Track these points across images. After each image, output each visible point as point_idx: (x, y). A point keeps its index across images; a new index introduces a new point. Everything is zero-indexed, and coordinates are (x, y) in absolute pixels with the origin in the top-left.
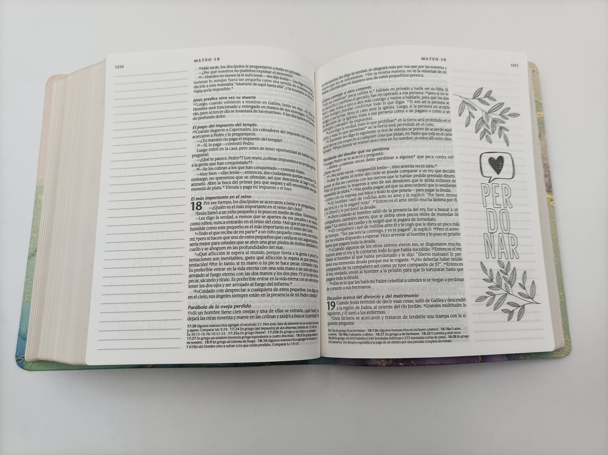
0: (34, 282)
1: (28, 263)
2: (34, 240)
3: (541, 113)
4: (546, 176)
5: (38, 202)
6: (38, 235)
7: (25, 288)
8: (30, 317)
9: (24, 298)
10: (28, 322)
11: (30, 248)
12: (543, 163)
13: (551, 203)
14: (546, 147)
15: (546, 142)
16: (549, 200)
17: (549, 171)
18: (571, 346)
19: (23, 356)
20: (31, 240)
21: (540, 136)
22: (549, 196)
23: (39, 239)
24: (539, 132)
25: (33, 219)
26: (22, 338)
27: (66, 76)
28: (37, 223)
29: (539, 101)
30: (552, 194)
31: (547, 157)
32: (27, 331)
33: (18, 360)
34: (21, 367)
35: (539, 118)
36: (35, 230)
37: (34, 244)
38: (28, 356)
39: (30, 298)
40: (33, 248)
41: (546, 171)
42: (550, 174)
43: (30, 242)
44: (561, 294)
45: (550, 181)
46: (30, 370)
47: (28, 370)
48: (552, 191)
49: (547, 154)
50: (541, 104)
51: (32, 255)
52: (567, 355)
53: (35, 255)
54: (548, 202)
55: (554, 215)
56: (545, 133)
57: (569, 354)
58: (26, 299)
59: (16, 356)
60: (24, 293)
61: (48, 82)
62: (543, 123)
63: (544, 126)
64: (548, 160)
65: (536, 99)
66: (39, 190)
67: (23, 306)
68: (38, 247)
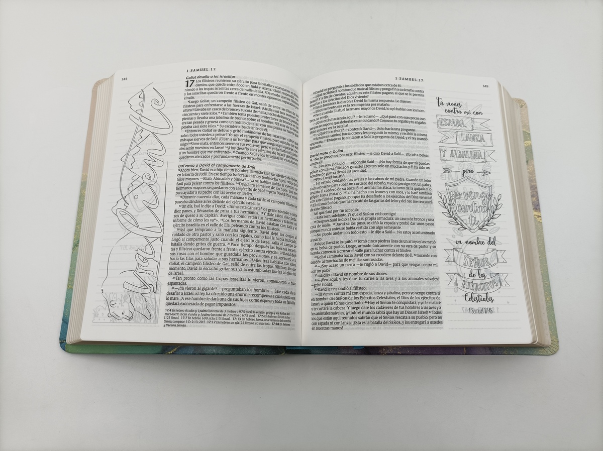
0: (76, 270)
1: (72, 253)
2: (78, 232)
3: (529, 142)
4: (533, 196)
6: (80, 227)
8: (72, 303)
10: (70, 308)
12: (531, 184)
13: (539, 219)
14: (534, 171)
15: (533, 166)
16: (536, 217)
17: (537, 192)
18: (558, 346)
19: (65, 339)
20: (75, 231)
21: (527, 162)
22: (536, 213)
23: (81, 230)
24: (527, 158)
26: (65, 321)
29: (527, 131)
30: (540, 211)
31: (535, 179)
32: (69, 316)
33: (61, 343)
34: (63, 350)
35: (527, 146)
36: (79, 222)
37: (77, 235)
38: (70, 339)
39: (72, 285)
40: (77, 239)
41: (533, 192)
42: (537, 194)
43: (75, 234)
44: (548, 299)
45: (538, 200)
46: (71, 353)
47: (69, 353)
48: (539, 209)
49: (535, 176)
50: (529, 134)
51: (76, 245)
52: (553, 354)
53: (78, 245)
55: (541, 230)
56: (533, 159)
57: (555, 352)
58: (70, 286)
59: (60, 339)
60: (68, 280)
61: (94, 87)
64: (536, 182)
65: (524, 130)
66: (83, 185)
68: (80, 238)
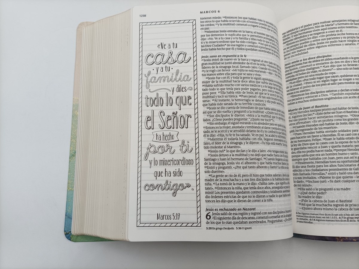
0: (75, 175)
1: (70, 161)
2: (73, 144)
5: (74, 117)
6: (76, 141)
7: (68, 180)
8: (74, 202)
9: (68, 187)
10: (72, 206)
11: (70, 150)
19: (70, 231)
20: (71, 144)
23: (77, 143)
25: (72, 128)
26: (68, 217)
27: (94, 23)
28: (75, 132)
32: (72, 212)
33: (66, 234)
34: (69, 239)
36: (74, 137)
37: (73, 147)
38: (74, 231)
39: (73, 187)
40: (73, 151)
46: (75, 242)
47: (74, 241)
51: (73, 155)
53: (75, 156)
58: (70, 188)
59: (65, 231)
60: (68, 183)
61: (78, 27)
66: (75, 107)
67: (67, 193)
68: (77, 149)
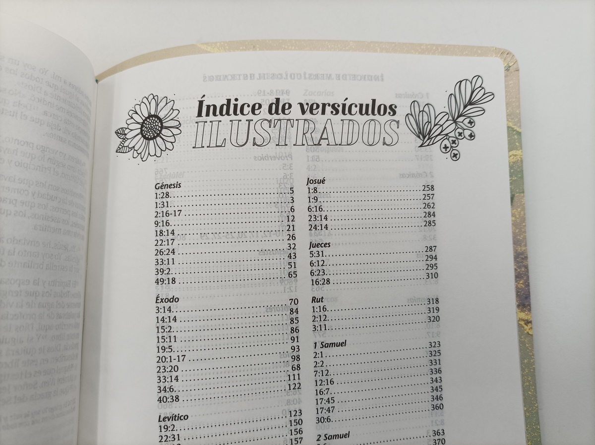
3: (518, 152)
4: (518, 277)
12: (516, 251)
13: (527, 327)
14: (523, 219)
15: (524, 209)
16: (522, 323)
17: (526, 267)
21: (512, 199)
22: (523, 315)
29: (516, 128)
30: (530, 310)
31: (525, 238)
35: (514, 163)
41: (519, 267)
42: (528, 271)
45: (528, 285)
48: (529, 305)
49: (525, 232)
50: (519, 134)
54: (520, 326)
55: (532, 351)
56: (523, 192)
62: (522, 171)
63: (522, 178)
64: (526, 245)
65: (511, 125)
